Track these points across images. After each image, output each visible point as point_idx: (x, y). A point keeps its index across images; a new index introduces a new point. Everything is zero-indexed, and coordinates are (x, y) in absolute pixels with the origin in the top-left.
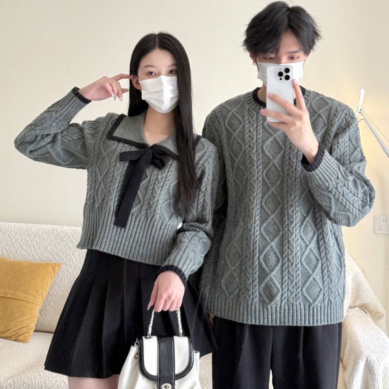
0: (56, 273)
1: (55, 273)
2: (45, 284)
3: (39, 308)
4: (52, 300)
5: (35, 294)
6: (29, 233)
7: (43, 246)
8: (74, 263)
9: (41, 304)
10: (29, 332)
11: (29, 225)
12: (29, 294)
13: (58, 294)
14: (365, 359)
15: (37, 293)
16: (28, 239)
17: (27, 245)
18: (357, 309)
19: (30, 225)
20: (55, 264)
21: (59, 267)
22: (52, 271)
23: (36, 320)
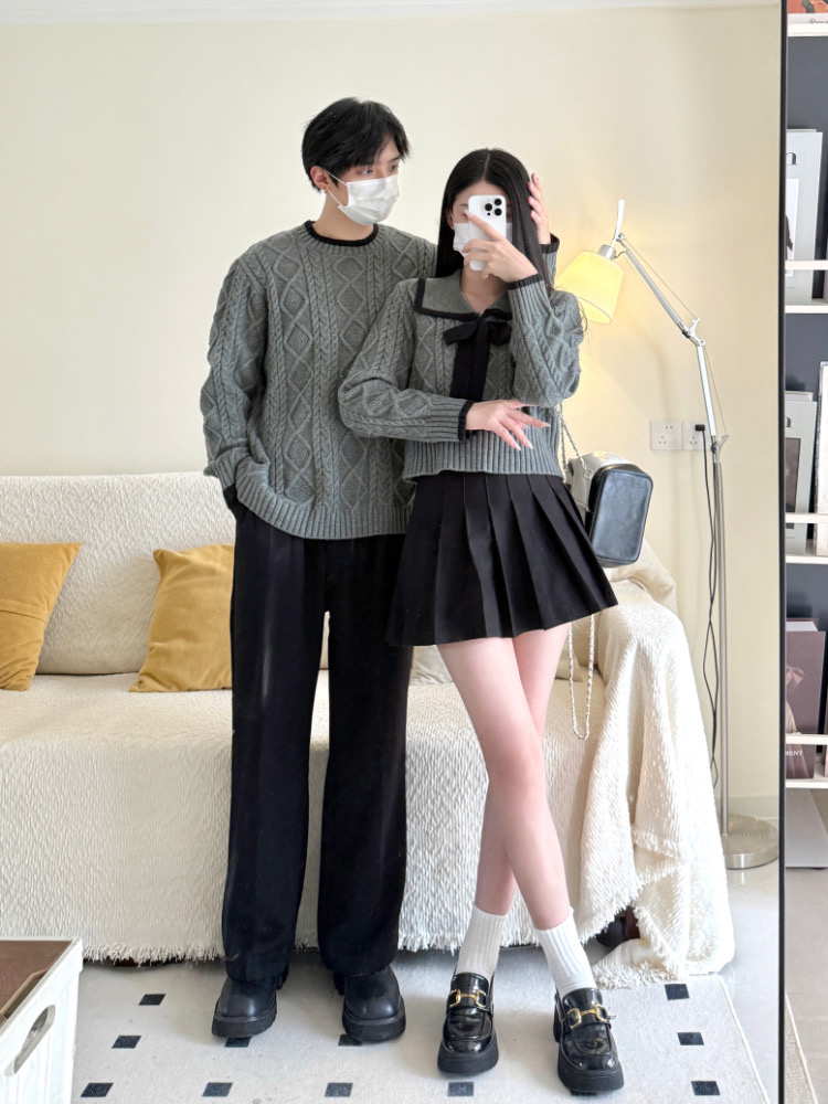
0: (72, 561)
1: (69, 560)
2: (52, 582)
3: (43, 626)
4: (66, 613)
5: (37, 600)
6: (16, 491)
7: (45, 514)
8: (101, 542)
9: (47, 619)
10: (27, 670)
11: (14, 478)
12: (24, 601)
13: (75, 600)
14: (635, 646)
15: (40, 599)
16: (15, 502)
17: (15, 515)
18: (626, 581)
19: (17, 478)
20: (69, 544)
21: (76, 549)
22: (64, 556)
23: (39, 646)
